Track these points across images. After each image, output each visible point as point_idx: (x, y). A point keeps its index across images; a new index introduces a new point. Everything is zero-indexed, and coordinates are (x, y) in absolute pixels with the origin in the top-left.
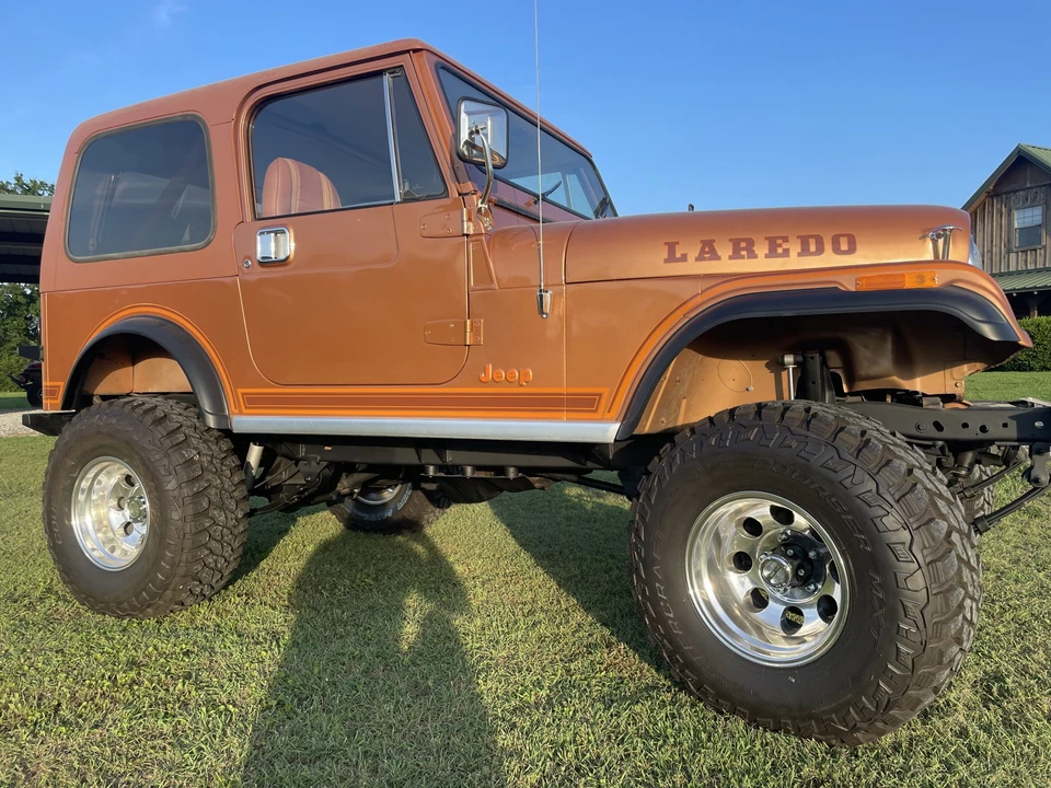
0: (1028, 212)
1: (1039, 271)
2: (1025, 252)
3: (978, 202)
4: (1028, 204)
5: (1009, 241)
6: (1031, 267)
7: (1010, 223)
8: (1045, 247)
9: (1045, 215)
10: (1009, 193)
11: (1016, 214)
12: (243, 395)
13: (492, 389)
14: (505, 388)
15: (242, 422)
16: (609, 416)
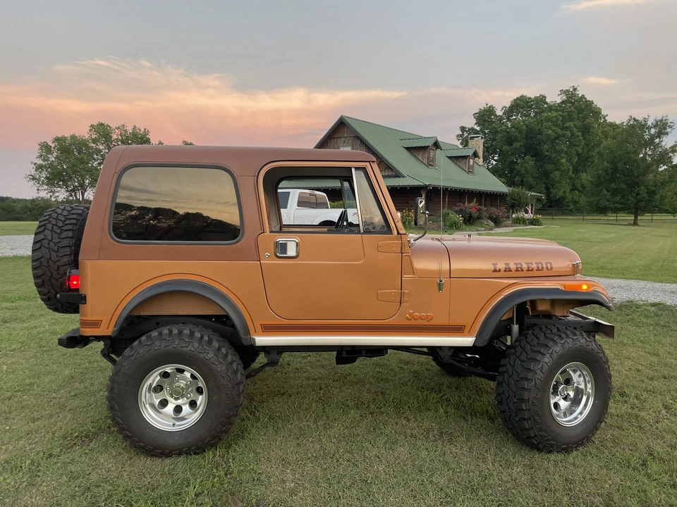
12: (261, 325)
13: (412, 322)
14: (420, 322)
15: (262, 340)
16: (469, 334)
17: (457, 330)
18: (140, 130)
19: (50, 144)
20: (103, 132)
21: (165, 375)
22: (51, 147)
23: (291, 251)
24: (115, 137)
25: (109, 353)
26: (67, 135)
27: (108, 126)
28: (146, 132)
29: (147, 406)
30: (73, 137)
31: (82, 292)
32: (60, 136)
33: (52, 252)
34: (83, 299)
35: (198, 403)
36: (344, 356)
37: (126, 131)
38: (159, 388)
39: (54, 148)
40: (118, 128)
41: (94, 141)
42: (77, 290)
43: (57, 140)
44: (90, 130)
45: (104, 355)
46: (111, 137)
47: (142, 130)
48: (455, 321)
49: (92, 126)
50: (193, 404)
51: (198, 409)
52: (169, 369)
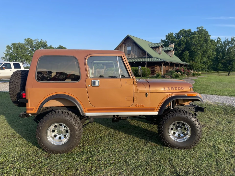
0: (129, 47)
1: (131, 58)
2: (128, 55)
3: (121, 44)
4: (129, 46)
5: (126, 52)
6: (129, 57)
7: (126, 49)
8: (132, 54)
9: (132, 48)
10: (126, 43)
11: (127, 47)
12: (87, 109)
13: (138, 107)
14: (140, 107)
15: (88, 114)
16: (156, 111)
17: (152, 110)
18: (43, 41)
19: (10, 46)
20: (29, 42)
21: (56, 126)
22: (10, 47)
23: (97, 84)
24: (34, 44)
25: (36, 120)
26: (17, 43)
27: (32, 39)
28: (46, 42)
29: (50, 137)
30: (19, 43)
31: (27, 99)
32: (14, 43)
33: (16, 86)
34: (27, 101)
35: (67, 136)
36: (115, 119)
37: (38, 41)
38: (53, 131)
39: (12, 47)
40: (35, 40)
41: (27, 45)
42: (25, 98)
43: (13, 44)
44: (25, 41)
45: (34, 120)
46: (33, 44)
47: (44, 41)
48: (152, 107)
49: (26, 39)
50: (65, 136)
51: (67, 138)
52: (57, 125)
